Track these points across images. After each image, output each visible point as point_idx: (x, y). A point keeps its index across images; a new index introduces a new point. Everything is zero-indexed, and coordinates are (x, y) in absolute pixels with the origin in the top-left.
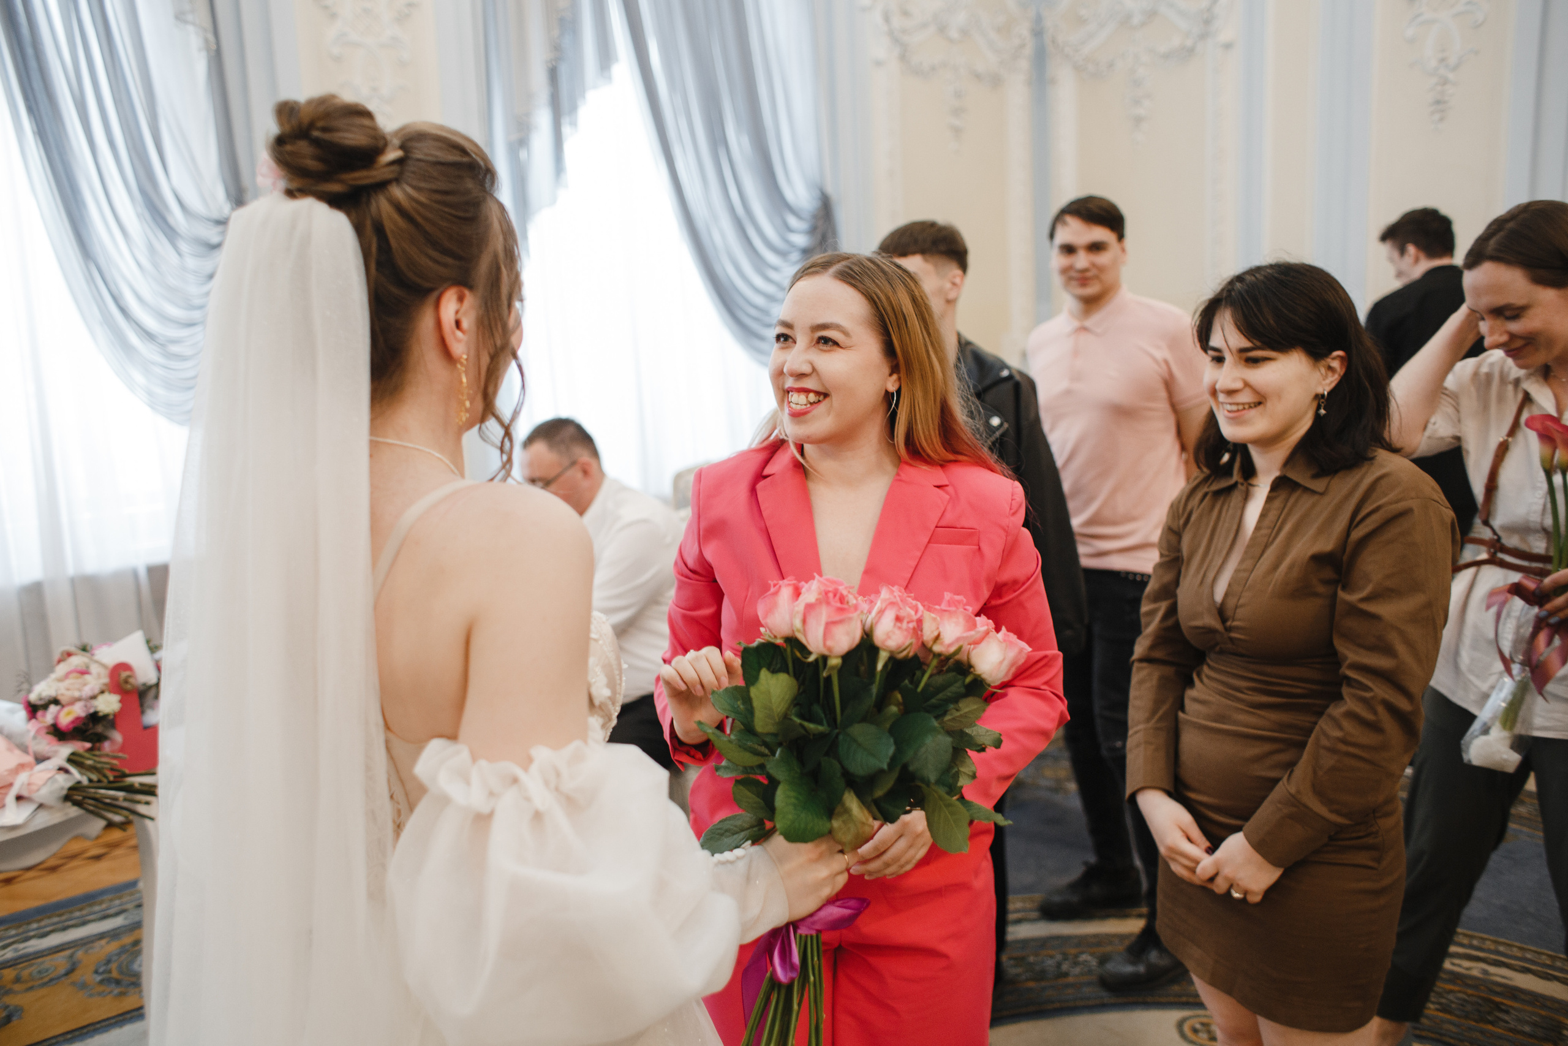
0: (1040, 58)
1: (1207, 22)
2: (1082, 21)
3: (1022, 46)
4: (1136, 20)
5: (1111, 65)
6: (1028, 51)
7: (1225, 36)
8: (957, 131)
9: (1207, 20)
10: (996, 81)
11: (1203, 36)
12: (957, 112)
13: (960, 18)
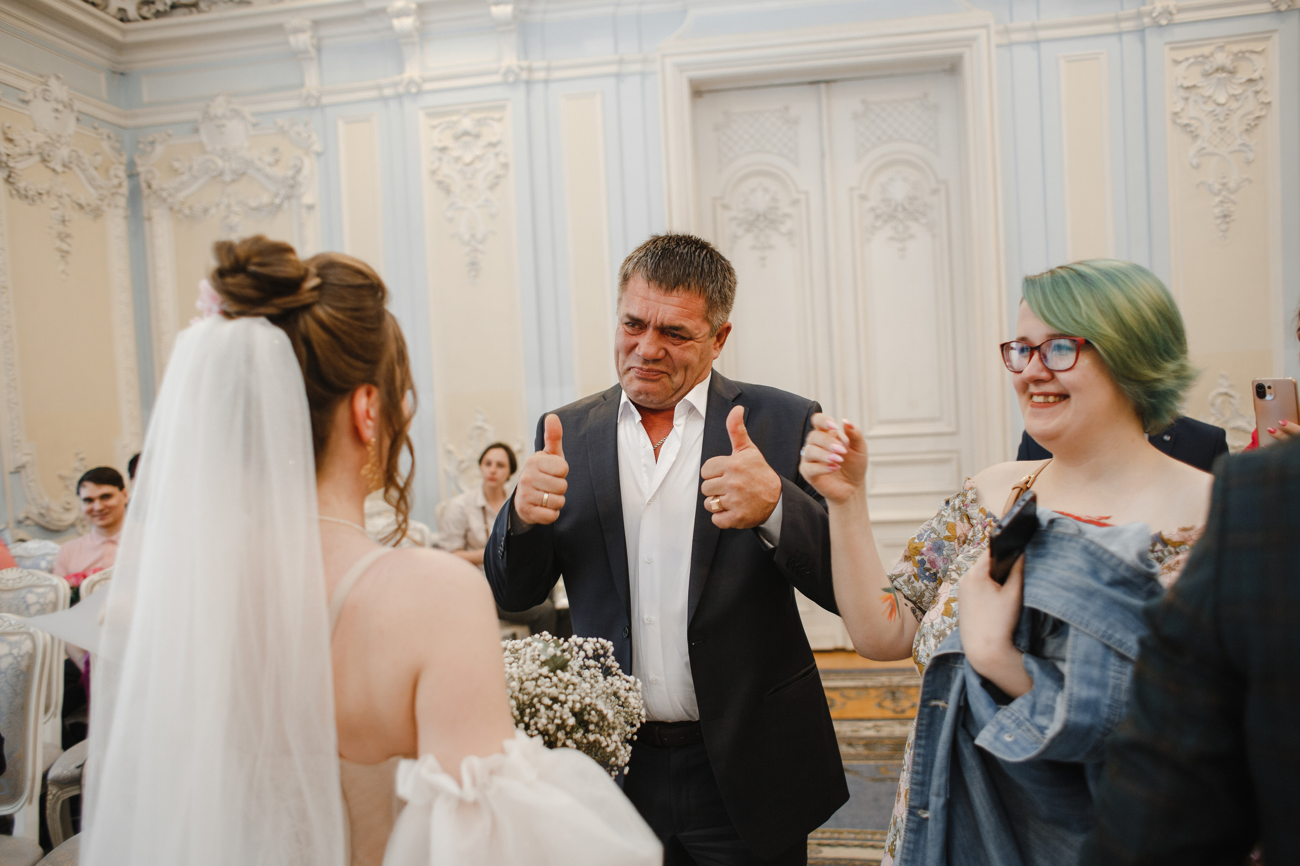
0: (135, 198)
1: (292, 187)
2: (175, 172)
3: (120, 185)
4: (228, 177)
5: (206, 211)
6: (125, 190)
7: (308, 199)
8: (64, 254)
9: (292, 186)
10: (97, 213)
11: (288, 197)
12: (63, 237)
13: (64, 152)
